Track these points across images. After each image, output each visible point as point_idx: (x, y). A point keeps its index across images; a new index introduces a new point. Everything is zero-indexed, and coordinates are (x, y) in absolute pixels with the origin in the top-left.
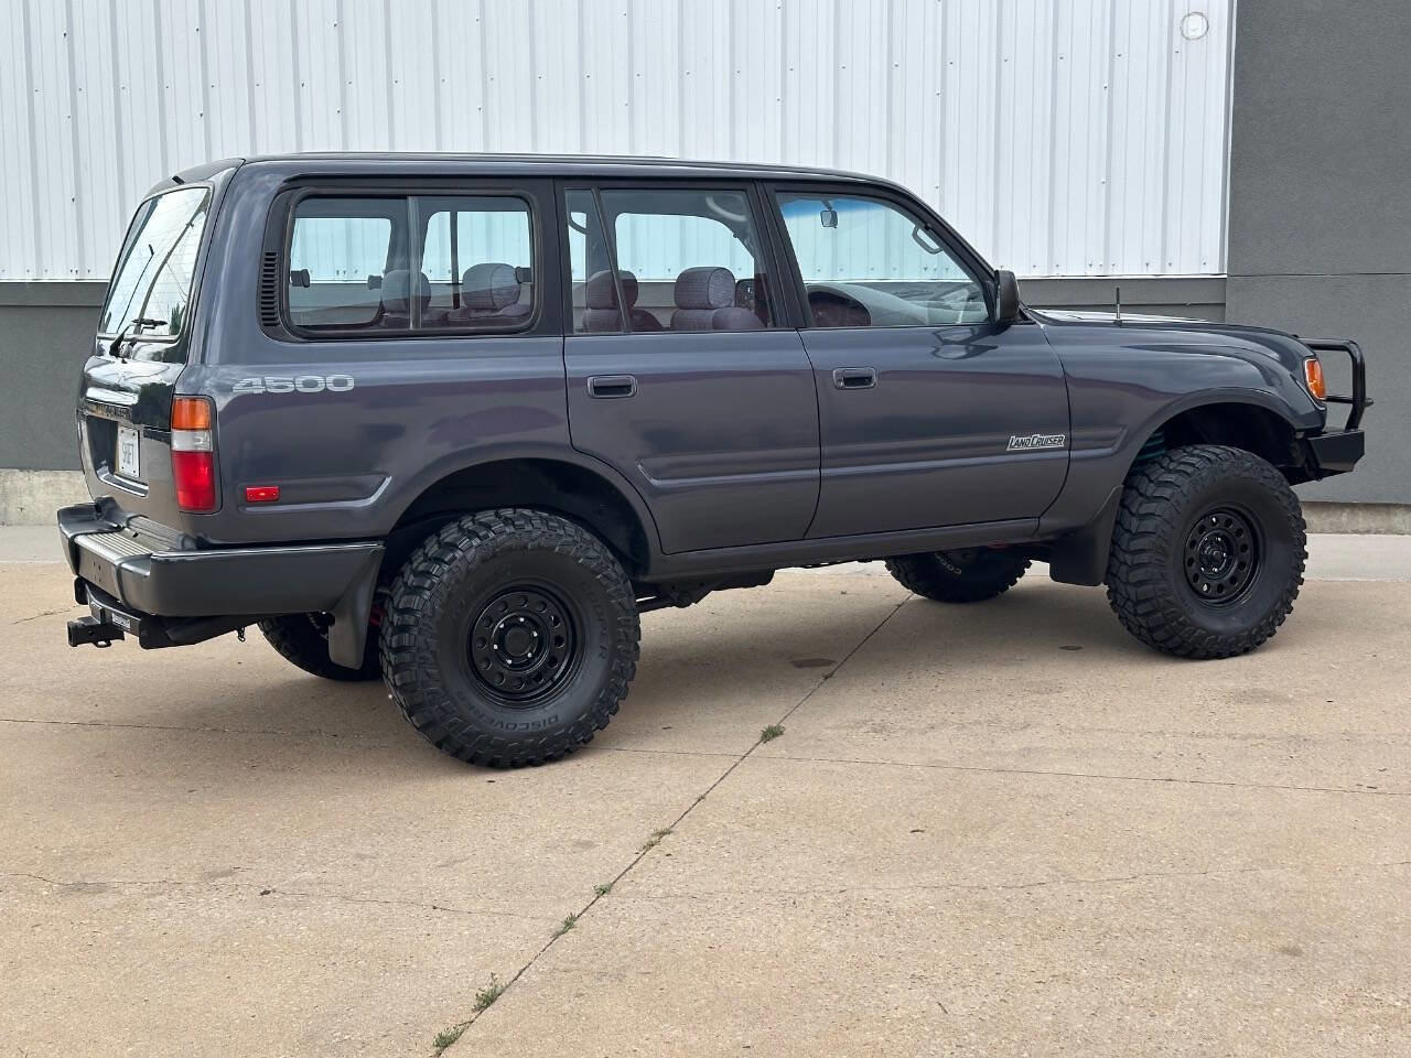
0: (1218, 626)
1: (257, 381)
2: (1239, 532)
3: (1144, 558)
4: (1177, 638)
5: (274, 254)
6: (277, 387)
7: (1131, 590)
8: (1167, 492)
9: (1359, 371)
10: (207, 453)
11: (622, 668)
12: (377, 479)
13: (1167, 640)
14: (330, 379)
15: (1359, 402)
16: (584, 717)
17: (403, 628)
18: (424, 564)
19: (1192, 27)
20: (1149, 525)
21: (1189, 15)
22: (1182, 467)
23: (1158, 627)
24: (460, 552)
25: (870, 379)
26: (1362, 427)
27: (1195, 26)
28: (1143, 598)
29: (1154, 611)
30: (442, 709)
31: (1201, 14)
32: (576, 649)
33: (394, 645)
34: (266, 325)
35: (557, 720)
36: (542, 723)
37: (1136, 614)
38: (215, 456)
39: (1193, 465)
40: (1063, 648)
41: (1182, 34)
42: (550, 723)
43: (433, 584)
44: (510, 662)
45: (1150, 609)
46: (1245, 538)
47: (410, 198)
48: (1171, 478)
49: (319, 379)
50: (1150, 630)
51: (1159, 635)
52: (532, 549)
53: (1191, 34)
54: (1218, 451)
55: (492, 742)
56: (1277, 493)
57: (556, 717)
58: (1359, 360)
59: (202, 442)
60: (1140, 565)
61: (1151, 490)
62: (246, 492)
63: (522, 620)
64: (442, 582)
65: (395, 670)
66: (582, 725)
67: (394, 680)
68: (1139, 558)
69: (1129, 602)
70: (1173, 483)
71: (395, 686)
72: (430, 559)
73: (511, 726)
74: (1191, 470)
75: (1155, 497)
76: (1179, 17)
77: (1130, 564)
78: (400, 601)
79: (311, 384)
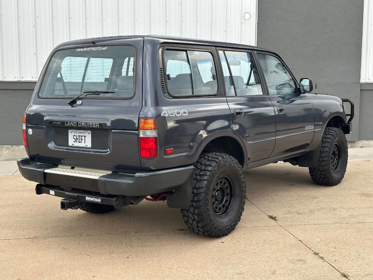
2: (336, 151)
4: (330, 180)
5: (162, 69)
6: (171, 114)
7: (321, 168)
8: (329, 140)
9: (352, 107)
11: (244, 201)
14: (183, 111)
15: (352, 115)
17: (198, 194)
21: (246, 13)
25: (283, 109)
27: (247, 16)
28: (324, 170)
29: (327, 173)
30: (210, 220)
31: (249, 13)
32: (231, 195)
34: (164, 93)
35: (231, 220)
36: (228, 221)
38: (158, 139)
39: (333, 133)
40: (290, 185)
41: (244, 18)
44: (216, 202)
46: (337, 153)
47: (187, 51)
48: (329, 136)
50: (324, 179)
52: (228, 165)
53: (246, 18)
54: (336, 129)
55: (220, 229)
58: (353, 104)
62: (165, 150)
63: (218, 188)
64: (210, 177)
65: (195, 208)
66: (236, 221)
67: (194, 212)
68: (324, 159)
69: (319, 171)
70: (330, 138)
71: (194, 214)
72: (202, 171)
73: (223, 223)
74: (333, 134)
75: (325, 142)
76: (243, 13)
77: (321, 161)
78: (196, 185)
79: (178, 113)
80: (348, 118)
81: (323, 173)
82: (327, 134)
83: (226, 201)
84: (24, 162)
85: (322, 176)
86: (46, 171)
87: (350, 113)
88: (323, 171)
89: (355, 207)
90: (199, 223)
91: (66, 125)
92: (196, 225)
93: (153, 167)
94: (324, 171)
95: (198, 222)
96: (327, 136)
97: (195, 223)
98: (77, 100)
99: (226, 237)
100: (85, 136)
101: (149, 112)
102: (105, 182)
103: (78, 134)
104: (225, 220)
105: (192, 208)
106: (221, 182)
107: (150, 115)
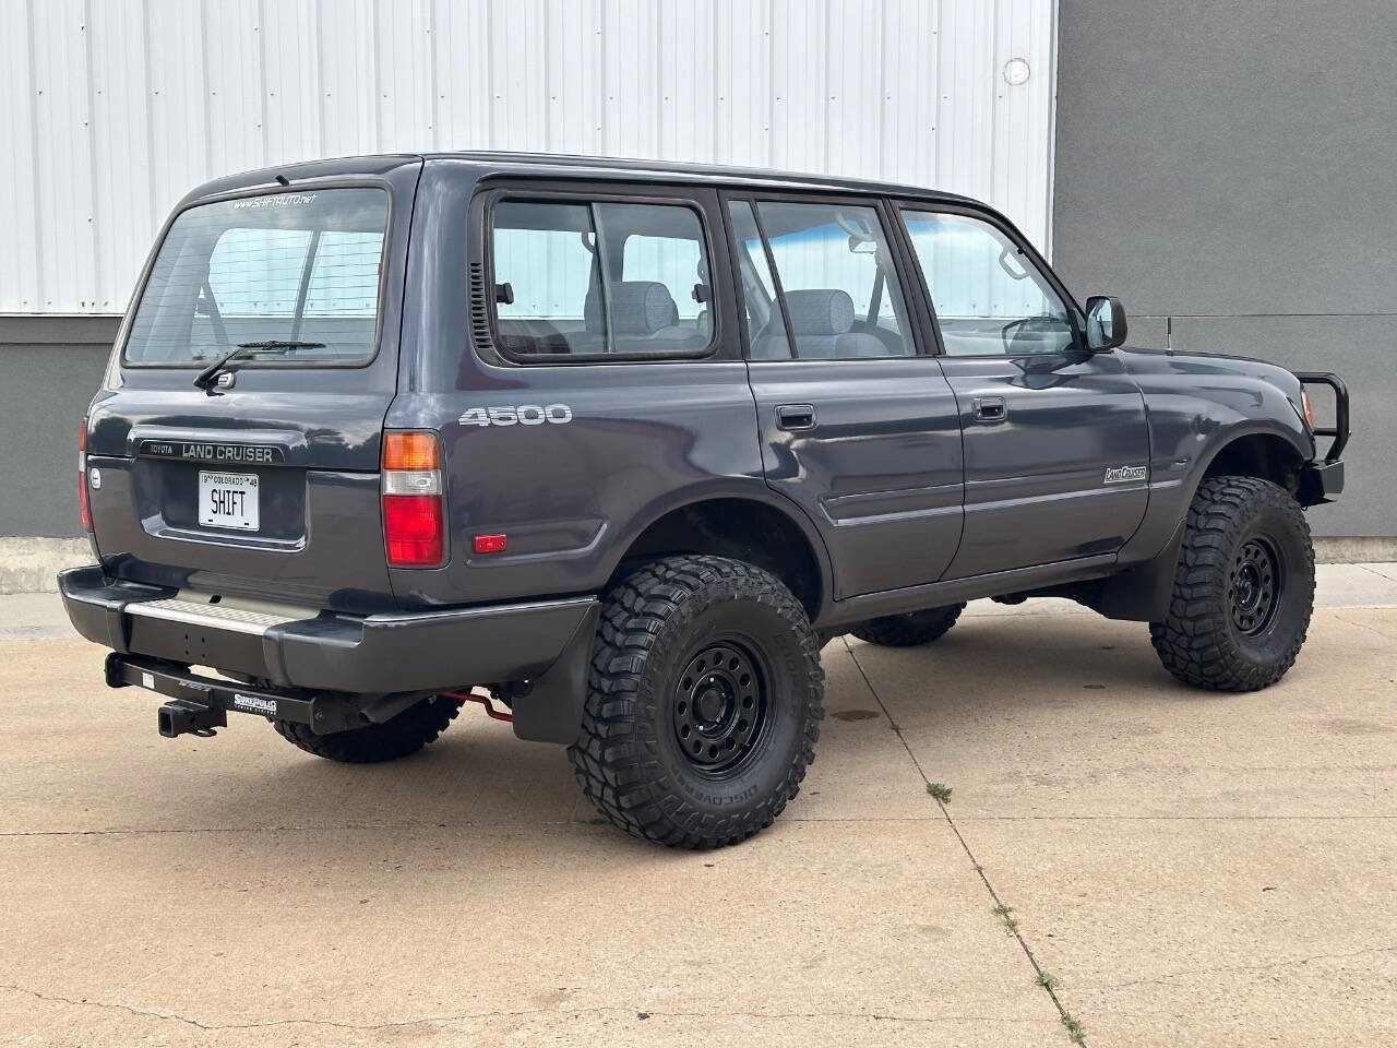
0: (1257, 657)
1: (481, 411)
2: (1264, 563)
3: (1205, 590)
4: (1228, 672)
5: (477, 265)
6: (501, 419)
7: (1188, 624)
8: (1221, 524)
9: (1342, 402)
10: (437, 498)
11: (812, 728)
12: (596, 522)
13: (1218, 674)
14: (549, 410)
15: (1341, 434)
16: (781, 785)
17: (615, 696)
18: (633, 620)
19: (1015, 72)
20: (1209, 557)
21: (1011, 61)
22: (1227, 499)
23: (1210, 663)
24: (671, 604)
25: (1001, 408)
26: (1343, 457)
27: (1018, 72)
28: (1202, 631)
29: (1212, 645)
30: (659, 785)
31: (1024, 61)
32: (764, 706)
33: (605, 714)
34: (479, 346)
35: (756, 791)
36: (743, 795)
37: (1189, 649)
38: (444, 502)
39: (1238, 496)
40: (1086, 687)
41: (1007, 80)
42: (751, 795)
43: (650, 642)
44: (701, 728)
45: (1209, 643)
46: (1268, 569)
47: (594, 205)
48: (1221, 509)
50: (1202, 665)
51: (1209, 670)
52: (739, 599)
53: (1015, 80)
54: (1255, 483)
55: (703, 821)
56: (1298, 523)
57: (755, 787)
58: (1343, 391)
59: (426, 484)
60: (1204, 598)
62: (474, 540)
63: (712, 680)
64: (658, 639)
65: (606, 743)
66: (778, 795)
67: (602, 755)
68: (1198, 592)
69: (1182, 637)
70: (1224, 515)
71: (602, 762)
72: (637, 615)
73: (717, 801)
74: (1237, 501)
75: (1207, 530)
76: (1001, 62)
77: (1188, 597)
78: (609, 664)
79: (531, 415)
80: (1324, 445)
81: (1195, 645)
82: (1214, 502)
83: (742, 724)
84: (77, 580)
85: (1196, 656)
86: (133, 608)
87: (1333, 425)
88: (1196, 636)
89: (1266, 765)
90: (623, 795)
91: (185, 455)
92: (613, 802)
93: (432, 597)
94: (1202, 635)
95: (618, 793)
96: (1213, 507)
97: (609, 793)
98: (219, 371)
99: (734, 849)
100: (242, 493)
101: (421, 410)
102: (281, 643)
103: (223, 487)
104: (728, 793)
105: (596, 743)
106: (719, 657)
107: (423, 420)
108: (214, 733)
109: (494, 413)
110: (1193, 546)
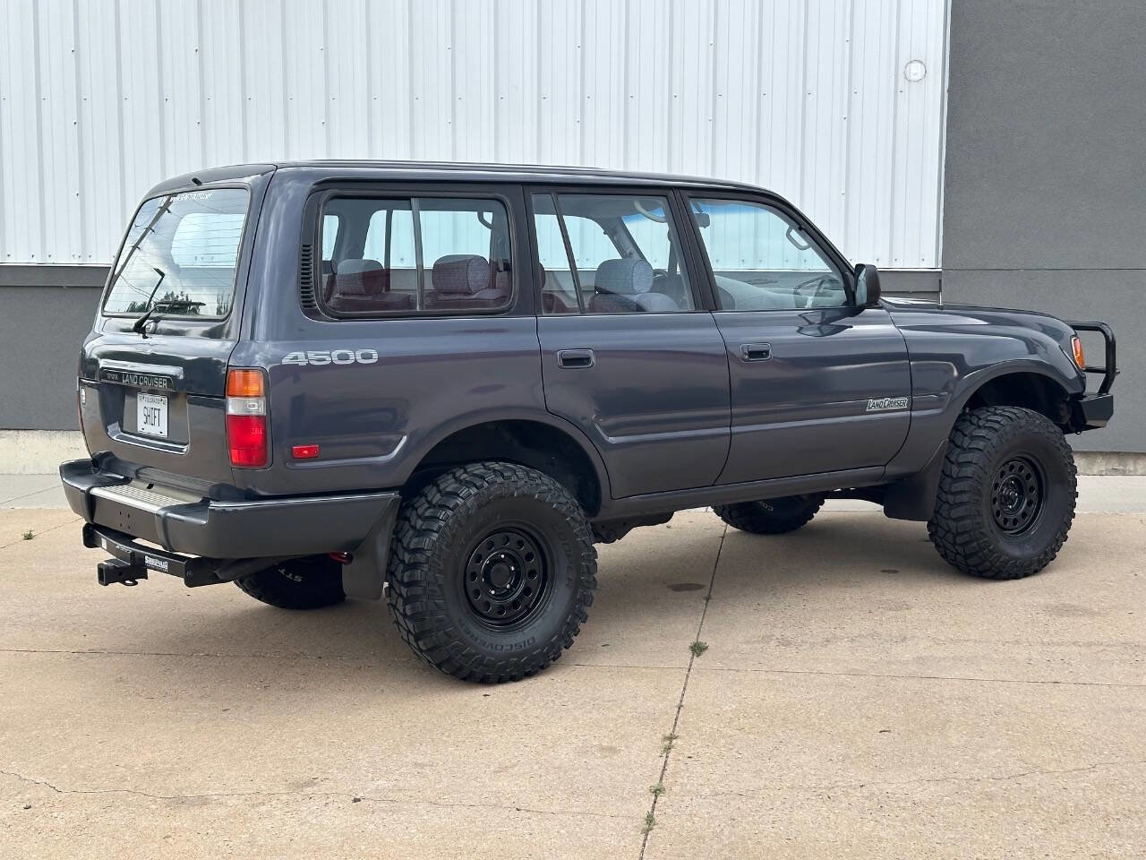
0: (1016, 552)
1: (301, 354)
2: (1028, 476)
3: (965, 498)
4: (987, 563)
5: (309, 246)
6: (318, 360)
7: (952, 524)
8: (981, 444)
9: (1111, 347)
10: (259, 417)
11: (584, 595)
12: (393, 437)
13: (980, 564)
14: (359, 353)
15: (1110, 372)
16: (555, 638)
17: (414, 566)
18: (431, 510)
19: (913, 71)
20: (969, 471)
21: (911, 62)
22: (988, 425)
23: (972, 555)
24: (460, 499)
25: (767, 352)
26: (1112, 391)
27: (916, 71)
28: (962, 530)
29: (971, 542)
30: (446, 633)
31: (921, 62)
32: (546, 579)
33: (406, 580)
34: (305, 306)
35: (534, 641)
36: (522, 644)
37: (954, 544)
38: (268, 420)
39: (999, 422)
40: (884, 571)
41: (906, 78)
42: (529, 644)
43: (440, 527)
44: (493, 592)
45: (967, 539)
46: (1032, 481)
47: (413, 200)
48: (982, 433)
49: (350, 353)
50: (966, 557)
51: (971, 561)
52: (518, 497)
53: (913, 78)
54: (1015, 411)
55: (485, 662)
56: (1058, 445)
57: (533, 638)
58: (1111, 338)
59: (256, 407)
60: (962, 504)
61: (966, 442)
62: (292, 449)
63: (503, 556)
64: (447, 525)
65: (407, 601)
66: (554, 644)
67: (404, 610)
68: (959, 498)
69: (949, 534)
70: (984, 437)
71: (405, 615)
72: (434, 506)
73: (499, 648)
74: (997, 426)
75: (970, 449)
76: (903, 63)
77: (951, 503)
78: (410, 542)
79: (343, 357)
80: (1093, 383)
81: (959, 540)
82: (979, 427)
83: (527, 591)
84: (73, 470)
85: (960, 549)
86: (96, 491)
87: (1102, 364)
88: (959, 534)
90: (420, 639)
92: (416, 645)
94: (965, 532)
95: (417, 640)
96: (977, 431)
97: (411, 638)
98: (147, 321)
100: (159, 410)
101: (258, 353)
102: (165, 520)
103: (150, 405)
104: (509, 642)
105: (401, 601)
106: (506, 539)
107: (259, 360)
108: (136, 583)
109: (311, 355)
110: (957, 461)
